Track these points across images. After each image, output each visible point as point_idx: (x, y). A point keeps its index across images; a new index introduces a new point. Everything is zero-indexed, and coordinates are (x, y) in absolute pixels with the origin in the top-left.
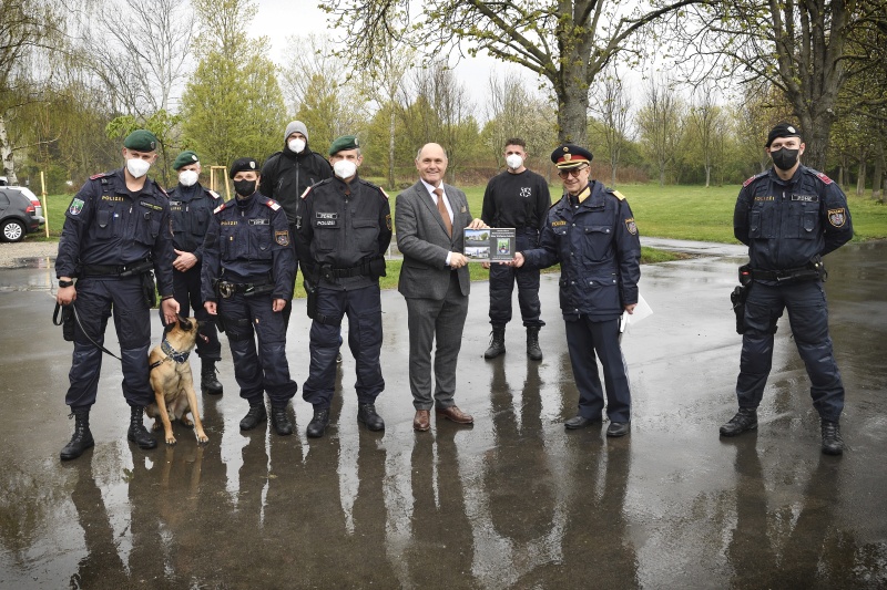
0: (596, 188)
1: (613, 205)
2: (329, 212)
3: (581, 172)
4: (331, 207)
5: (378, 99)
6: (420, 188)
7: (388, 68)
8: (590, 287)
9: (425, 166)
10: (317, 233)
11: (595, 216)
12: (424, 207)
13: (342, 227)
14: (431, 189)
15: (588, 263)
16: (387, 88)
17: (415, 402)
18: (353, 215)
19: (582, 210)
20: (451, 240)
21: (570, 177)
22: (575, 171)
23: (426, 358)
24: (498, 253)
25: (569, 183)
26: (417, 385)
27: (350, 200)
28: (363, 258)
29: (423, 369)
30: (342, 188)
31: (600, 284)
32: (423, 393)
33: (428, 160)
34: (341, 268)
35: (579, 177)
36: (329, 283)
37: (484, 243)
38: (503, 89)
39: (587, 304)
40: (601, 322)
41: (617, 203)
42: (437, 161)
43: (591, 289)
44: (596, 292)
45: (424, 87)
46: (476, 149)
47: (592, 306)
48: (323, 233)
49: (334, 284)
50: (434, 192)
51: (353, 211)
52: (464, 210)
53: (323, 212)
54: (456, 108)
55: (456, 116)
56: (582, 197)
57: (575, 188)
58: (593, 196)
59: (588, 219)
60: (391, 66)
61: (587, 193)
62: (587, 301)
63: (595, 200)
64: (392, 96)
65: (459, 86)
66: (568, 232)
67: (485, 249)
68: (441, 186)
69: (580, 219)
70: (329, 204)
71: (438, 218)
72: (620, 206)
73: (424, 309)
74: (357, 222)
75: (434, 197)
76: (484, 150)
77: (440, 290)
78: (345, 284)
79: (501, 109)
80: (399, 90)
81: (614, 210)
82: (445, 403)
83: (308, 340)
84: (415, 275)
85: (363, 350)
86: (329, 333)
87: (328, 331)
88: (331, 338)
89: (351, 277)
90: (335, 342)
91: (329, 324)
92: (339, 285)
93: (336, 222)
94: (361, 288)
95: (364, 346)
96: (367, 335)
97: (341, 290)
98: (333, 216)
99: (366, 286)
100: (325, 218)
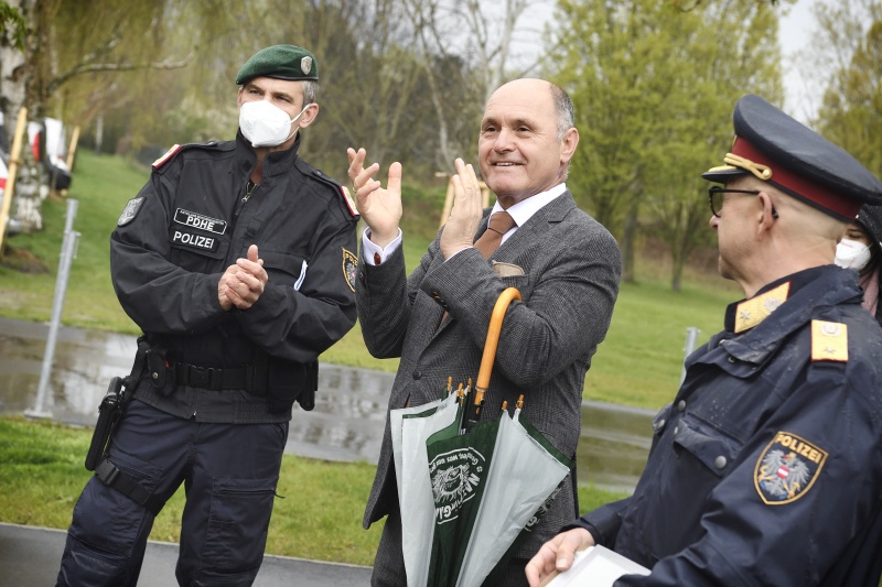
42: (520, 127)
56: (748, 313)
61: (773, 303)
86: (114, 514)
87: (114, 506)
88: (117, 527)
89: (220, 390)
90: (125, 541)
91: (122, 493)
92: (184, 403)
93: (217, 244)
94: (236, 421)
95: (208, 569)
96: (222, 543)
97: (185, 417)
98: (216, 227)
99: (252, 421)
100: (195, 225)
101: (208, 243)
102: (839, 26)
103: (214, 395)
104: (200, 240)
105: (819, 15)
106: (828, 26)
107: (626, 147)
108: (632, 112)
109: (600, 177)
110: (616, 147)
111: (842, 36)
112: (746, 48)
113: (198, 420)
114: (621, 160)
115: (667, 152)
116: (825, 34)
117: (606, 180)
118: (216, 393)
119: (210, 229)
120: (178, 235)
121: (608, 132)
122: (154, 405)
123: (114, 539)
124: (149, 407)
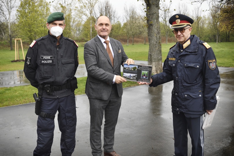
0: (194, 40)
1: (202, 52)
2: (47, 55)
3: (186, 30)
4: (49, 52)
5: (86, 15)
6: (97, 40)
7: (89, 4)
8: (185, 98)
9: (100, 28)
10: (42, 68)
11: (191, 57)
12: (99, 50)
13: (56, 64)
14: (103, 40)
15: (185, 84)
16: (89, 11)
17: (93, 152)
18: (62, 57)
19: (184, 53)
20: (113, 68)
21: (179, 33)
22: (182, 30)
23: (99, 129)
24: (142, 77)
25: (179, 37)
26: (94, 144)
27: (60, 48)
28: (67, 81)
29: (97, 135)
30: (55, 42)
31: (191, 97)
32: (97, 147)
33: (101, 24)
34: (55, 86)
35: (184, 34)
36: (49, 94)
37: (134, 72)
38: (129, 11)
39: (183, 107)
40: (190, 118)
41: (204, 50)
42: (107, 25)
43: (186, 99)
44: (189, 101)
45: (101, 11)
46: (120, 32)
47: (186, 108)
48: (45, 67)
49: (52, 95)
50: (104, 42)
51: (62, 54)
52: (120, 51)
53: (44, 55)
54: (113, 18)
55: (113, 21)
56: (185, 45)
57: (182, 39)
58: (192, 45)
59: (187, 58)
60: (90, 3)
61: (188, 43)
62: (183, 105)
63: (192, 47)
64: (91, 14)
65: (114, 10)
66: (176, 65)
67: (134, 75)
68: (108, 39)
69: (183, 58)
70: (47, 50)
71: (107, 56)
72: (206, 52)
73: (98, 105)
74: (64, 60)
75: (105, 45)
76: (123, 32)
77: (106, 95)
78: (58, 95)
79: (129, 18)
80: (93, 12)
81: (202, 54)
82: (109, 150)
83: (36, 128)
84: (93, 86)
85: (68, 129)
86: (48, 123)
87: (47, 122)
88: (50, 125)
89: (61, 90)
90: (52, 128)
91: (48, 118)
92: (55, 95)
93: (53, 61)
94: (66, 96)
95: (69, 127)
96: (70, 121)
97: (56, 98)
98: (51, 58)
99: (69, 95)
100: (46, 58)
101: (50, 61)
102: (57, 8)
103: (61, 92)
104: (48, 61)
105: (53, 7)
106: (55, 8)
107: (32, 30)
108: (32, 25)
109: (29, 35)
110: (31, 30)
111: (57, 9)
112: (46, 13)
113: (59, 98)
114: (32, 32)
115: (39, 30)
116: (55, 9)
117: (30, 35)
118: (61, 91)
119: (49, 58)
120: (43, 62)
121: (29, 28)
122: (48, 97)
123: (49, 128)
124: (47, 98)
